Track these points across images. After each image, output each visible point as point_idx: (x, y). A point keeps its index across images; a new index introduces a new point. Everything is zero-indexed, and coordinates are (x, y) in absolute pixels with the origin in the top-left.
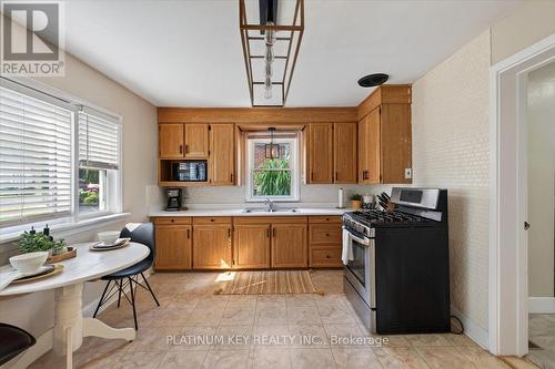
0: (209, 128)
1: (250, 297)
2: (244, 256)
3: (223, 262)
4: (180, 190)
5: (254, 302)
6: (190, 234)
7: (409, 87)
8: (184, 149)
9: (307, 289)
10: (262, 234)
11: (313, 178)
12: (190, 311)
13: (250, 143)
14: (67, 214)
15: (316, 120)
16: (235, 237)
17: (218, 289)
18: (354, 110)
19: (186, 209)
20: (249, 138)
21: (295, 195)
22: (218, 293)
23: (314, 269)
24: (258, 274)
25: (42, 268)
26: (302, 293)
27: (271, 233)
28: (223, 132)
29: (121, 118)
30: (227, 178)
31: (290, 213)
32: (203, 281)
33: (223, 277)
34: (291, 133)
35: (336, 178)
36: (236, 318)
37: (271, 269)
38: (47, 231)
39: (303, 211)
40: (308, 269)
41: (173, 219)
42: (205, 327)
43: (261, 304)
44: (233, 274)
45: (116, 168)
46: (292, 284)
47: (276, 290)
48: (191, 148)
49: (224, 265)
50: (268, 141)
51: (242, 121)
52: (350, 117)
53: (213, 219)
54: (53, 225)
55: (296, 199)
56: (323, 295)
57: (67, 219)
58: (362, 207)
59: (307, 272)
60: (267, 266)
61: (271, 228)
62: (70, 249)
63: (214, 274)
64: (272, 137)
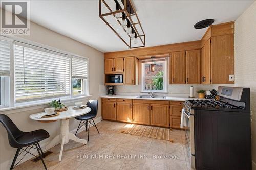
0: (124, 60)
1: (136, 136)
2: (138, 117)
3: (128, 119)
4: (113, 87)
5: (137, 139)
6: (115, 105)
7: (232, 23)
8: (114, 69)
9: (165, 138)
10: (145, 108)
11: (173, 81)
12: (110, 138)
13: (143, 65)
14: (68, 95)
15: (174, 50)
16: (134, 108)
17: (123, 131)
18: (199, 42)
19: (115, 95)
20: (142, 62)
21: (165, 90)
22: (123, 132)
23: (172, 128)
24: (143, 127)
25: (53, 113)
26: (162, 139)
27: (150, 108)
28: (130, 61)
29: (88, 59)
30: (131, 82)
31: (162, 99)
32: (119, 126)
33: (128, 126)
34: (164, 58)
35: (187, 81)
36: (126, 144)
37: (150, 125)
38: (59, 101)
39: (167, 98)
40: (169, 128)
41: (109, 99)
42: (112, 146)
43: (139, 141)
44: (133, 125)
45: (86, 78)
46: (158, 134)
47: (149, 135)
48: (117, 69)
49: (129, 121)
50: (151, 63)
51: (138, 55)
52: (196, 47)
53: (124, 100)
54: (62, 99)
55: (166, 92)
56: (172, 142)
57: (68, 97)
58: (205, 97)
59: (169, 130)
60: (148, 124)
61: (150, 106)
62: (65, 107)
63: (124, 124)
64: (153, 61)
